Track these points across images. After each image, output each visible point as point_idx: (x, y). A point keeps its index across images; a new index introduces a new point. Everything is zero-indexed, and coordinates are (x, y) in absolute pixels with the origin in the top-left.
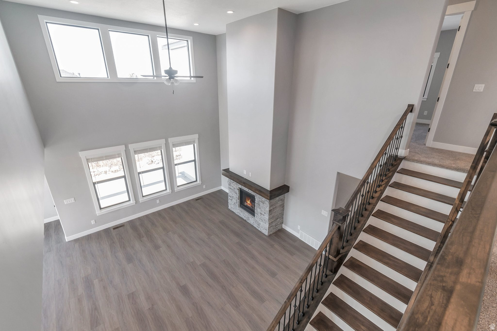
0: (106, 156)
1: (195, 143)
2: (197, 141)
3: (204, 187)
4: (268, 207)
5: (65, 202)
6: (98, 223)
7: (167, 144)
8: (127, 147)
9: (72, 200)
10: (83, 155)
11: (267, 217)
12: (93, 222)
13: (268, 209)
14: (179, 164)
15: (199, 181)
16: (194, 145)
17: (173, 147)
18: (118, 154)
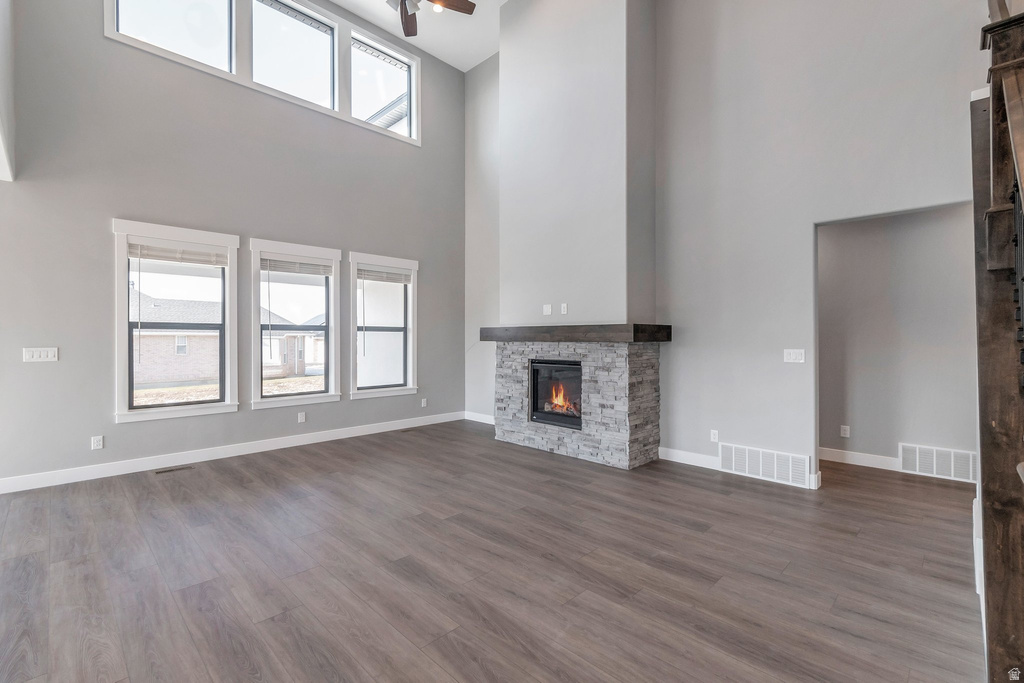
0: (183, 252)
1: (409, 281)
2: (413, 277)
3: (424, 403)
4: (626, 376)
5: (26, 355)
6: (108, 452)
7: (344, 265)
8: (243, 243)
9: (50, 354)
10: (121, 230)
11: (622, 407)
12: (95, 443)
13: (624, 381)
14: (368, 329)
15: (411, 383)
16: (406, 286)
17: (359, 278)
18: (217, 255)
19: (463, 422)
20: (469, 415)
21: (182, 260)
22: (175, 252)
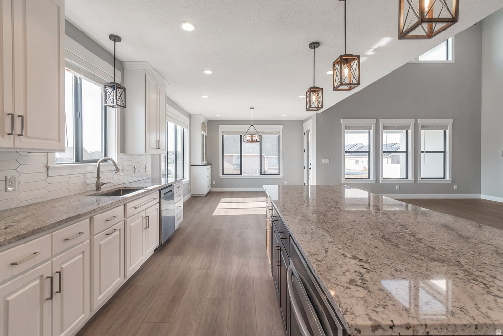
0: (359, 127)
1: (447, 129)
2: (451, 127)
3: (455, 187)
5: (323, 161)
8: (377, 121)
9: (328, 161)
14: (427, 152)
15: (448, 177)
16: (444, 132)
17: (422, 130)
18: (369, 127)
19: (480, 200)
20: (483, 197)
21: (359, 129)
22: (357, 127)
